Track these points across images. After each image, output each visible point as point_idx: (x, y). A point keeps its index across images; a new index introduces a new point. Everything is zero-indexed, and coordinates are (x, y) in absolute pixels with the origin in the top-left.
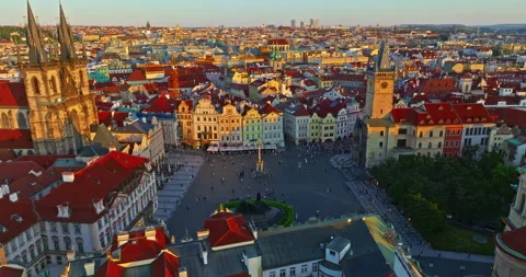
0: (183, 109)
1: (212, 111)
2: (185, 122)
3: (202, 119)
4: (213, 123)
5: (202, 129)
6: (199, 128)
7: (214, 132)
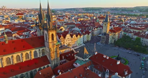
0: (62, 38)
1: (70, 37)
2: (62, 42)
3: (67, 40)
4: (70, 41)
5: (67, 44)
6: (66, 44)
7: (70, 44)
